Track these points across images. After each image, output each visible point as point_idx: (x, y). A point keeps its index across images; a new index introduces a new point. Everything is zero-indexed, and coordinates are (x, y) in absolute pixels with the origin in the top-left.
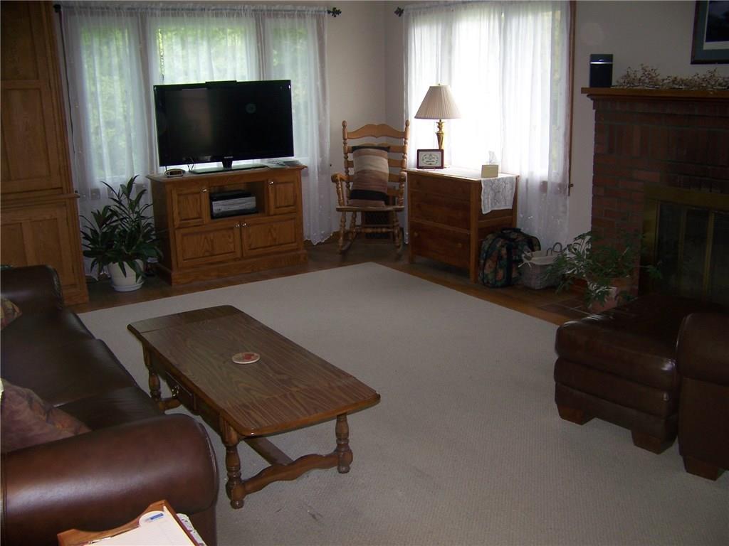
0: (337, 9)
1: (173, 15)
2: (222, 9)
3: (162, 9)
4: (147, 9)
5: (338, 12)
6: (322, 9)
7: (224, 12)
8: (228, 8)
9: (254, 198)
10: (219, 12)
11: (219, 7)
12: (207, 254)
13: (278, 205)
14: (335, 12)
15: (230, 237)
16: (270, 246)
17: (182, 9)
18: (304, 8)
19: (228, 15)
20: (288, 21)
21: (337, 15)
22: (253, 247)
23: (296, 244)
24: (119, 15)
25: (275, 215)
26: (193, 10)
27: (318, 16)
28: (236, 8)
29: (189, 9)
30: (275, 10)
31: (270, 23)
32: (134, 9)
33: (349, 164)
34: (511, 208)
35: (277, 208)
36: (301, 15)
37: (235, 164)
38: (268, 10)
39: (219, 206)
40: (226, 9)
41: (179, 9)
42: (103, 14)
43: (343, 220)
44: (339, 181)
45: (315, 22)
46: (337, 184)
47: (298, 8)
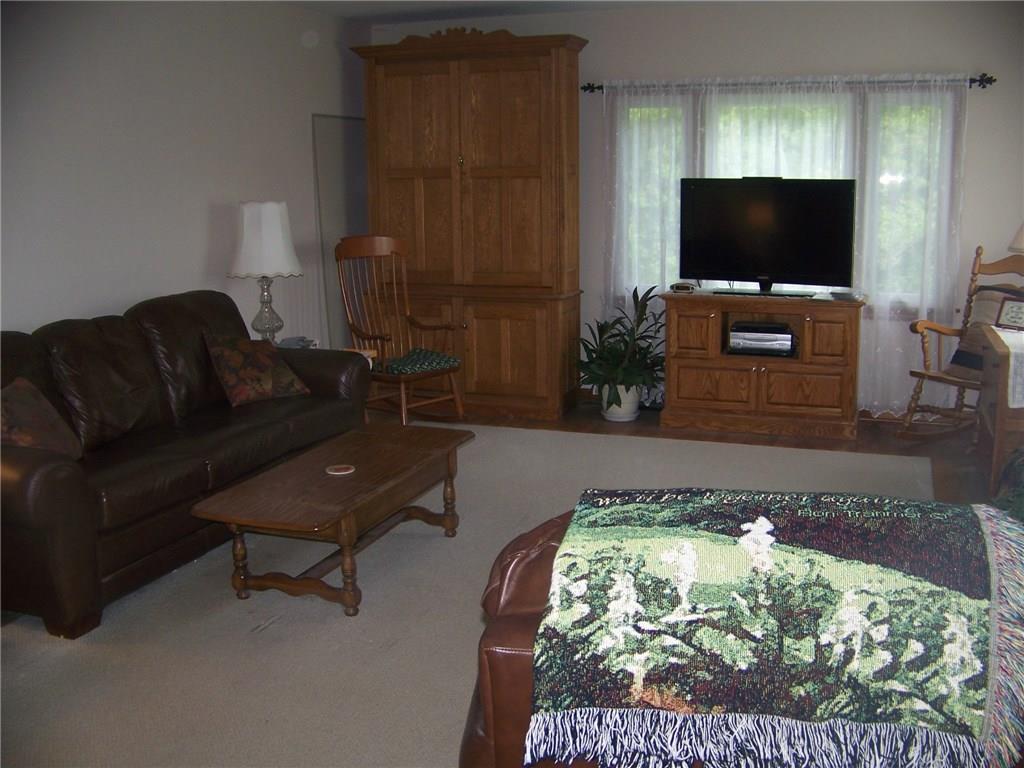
0: (988, 76)
1: (735, 92)
2: (800, 83)
3: (720, 85)
4: (700, 85)
5: (991, 81)
6: (960, 76)
7: (803, 85)
8: (809, 80)
9: (790, 336)
10: (797, 85)
11: (798, 79)
12: (708, 396)
13: (817, 351)
14: (985, 81)
15: (742, 381)
16: (800, 405)
17: (746, 84)
18: (928, 77)
19: (809, 89)
20: (903, 95)
21: (988, 85)
22: (773, 400)
23: (839, 410)
24: (667, 93)
25: (811, 363)
26: (760, 84)
27: (953, 85)
28: (819, 80)
29: (754, 84)
30: (879, 82)
31: (873, 98)
32: (685, 86)
33: (969, 312)
35: (814, 354)
36: (924, 86)
37: (776, 287)
38: (869, 82)
39: (738, 339)
40: (806, 82)
41: (742, 84)
42: (648, 93)
43: (918, 391)
44: (926, 332)
45: (949, 97)
46: (923, 337)
47: (919, 77)
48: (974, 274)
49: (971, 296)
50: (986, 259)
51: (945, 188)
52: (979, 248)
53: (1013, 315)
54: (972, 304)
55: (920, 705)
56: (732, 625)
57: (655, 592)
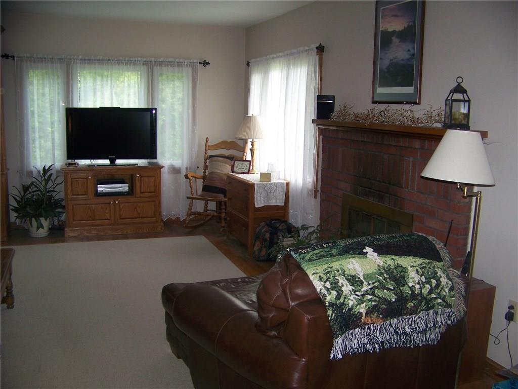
0: (207, 61)
1: (89, 63)
2: (122, 60)
3: (81, 60)
4: (71, 59)
5: (208, 63)
6: (195, 61)
7: (124, 62)
8: (127, 59)
9: (127, 185)
10: (120, 62)
11: (121, 58)
12: (90, 219)
13: (142, 191)
14: (206, 63)
15: (106, 209)
16: (136, 218)
17: (95, 60)
18: (181, 60)
19: (126, 64)
20: (170, 68)
21: (207, 66)
22: (122, 217)
23: (155, 219)
24: (52, 62)
25: (140, 197)
26: (102, 60)
27: (193, 66)
28: (132, 59)
29: (99, 60)
30: (160, 62)
31: (157, 70)
32: (62, 59)
33: (206, 167)
34: (283, 204)
35: (141, 193)
36: (180, 65)
37: (119, 162)
38: (155, 62)
39: (102, 188)
40: (125, 60)
41: (93, 60)
42: (42, 61)
43: (191, 205)
44: (191, 178)
45: (190, 70)
46: (190, 180)
47: (177, 60)
48: (206, 150)
49: (206, 160)
50: (210, 143)
51: (190, 111)
52: (207, 138)
53: (240, 167)
54: (207, 164)
55: (439, 301)
56: (382, 287)
57: (353, 280)
